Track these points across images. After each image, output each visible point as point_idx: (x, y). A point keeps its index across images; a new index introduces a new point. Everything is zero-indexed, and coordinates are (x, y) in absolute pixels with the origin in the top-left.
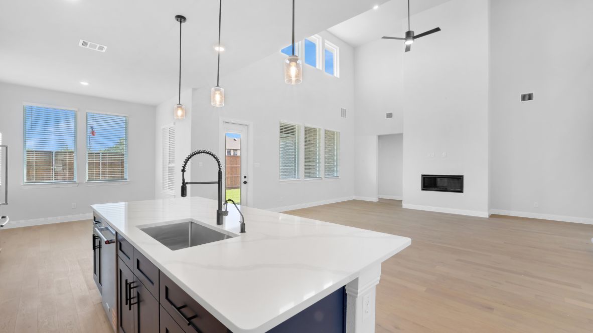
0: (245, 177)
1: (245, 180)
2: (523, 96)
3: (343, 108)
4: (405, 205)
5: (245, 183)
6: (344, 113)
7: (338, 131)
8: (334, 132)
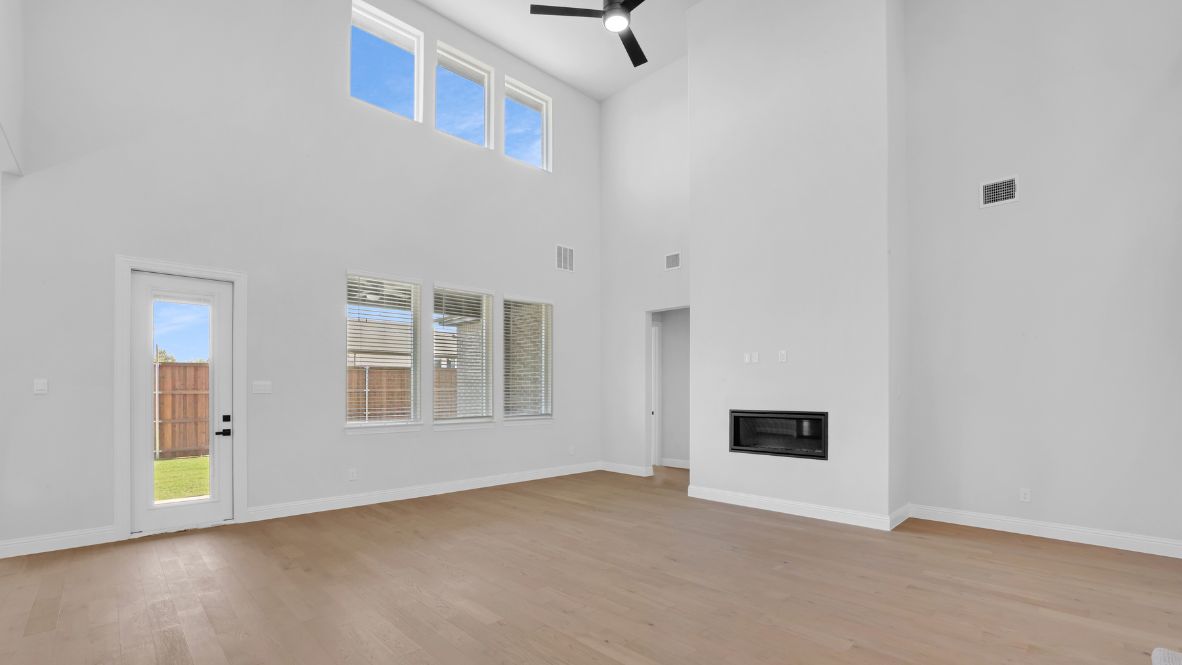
0: (227, 418)
1: (227, 426)
2: (987, 189)
3: (561, 245)
4: (695, 491)
5: (227, 433)
6: (565, 258)
7: (550, 302)
8: (539, 306)
